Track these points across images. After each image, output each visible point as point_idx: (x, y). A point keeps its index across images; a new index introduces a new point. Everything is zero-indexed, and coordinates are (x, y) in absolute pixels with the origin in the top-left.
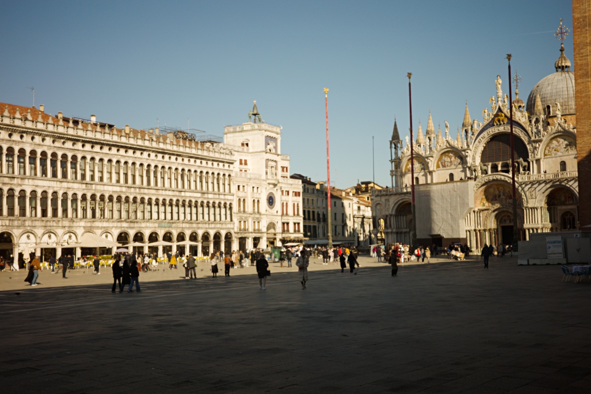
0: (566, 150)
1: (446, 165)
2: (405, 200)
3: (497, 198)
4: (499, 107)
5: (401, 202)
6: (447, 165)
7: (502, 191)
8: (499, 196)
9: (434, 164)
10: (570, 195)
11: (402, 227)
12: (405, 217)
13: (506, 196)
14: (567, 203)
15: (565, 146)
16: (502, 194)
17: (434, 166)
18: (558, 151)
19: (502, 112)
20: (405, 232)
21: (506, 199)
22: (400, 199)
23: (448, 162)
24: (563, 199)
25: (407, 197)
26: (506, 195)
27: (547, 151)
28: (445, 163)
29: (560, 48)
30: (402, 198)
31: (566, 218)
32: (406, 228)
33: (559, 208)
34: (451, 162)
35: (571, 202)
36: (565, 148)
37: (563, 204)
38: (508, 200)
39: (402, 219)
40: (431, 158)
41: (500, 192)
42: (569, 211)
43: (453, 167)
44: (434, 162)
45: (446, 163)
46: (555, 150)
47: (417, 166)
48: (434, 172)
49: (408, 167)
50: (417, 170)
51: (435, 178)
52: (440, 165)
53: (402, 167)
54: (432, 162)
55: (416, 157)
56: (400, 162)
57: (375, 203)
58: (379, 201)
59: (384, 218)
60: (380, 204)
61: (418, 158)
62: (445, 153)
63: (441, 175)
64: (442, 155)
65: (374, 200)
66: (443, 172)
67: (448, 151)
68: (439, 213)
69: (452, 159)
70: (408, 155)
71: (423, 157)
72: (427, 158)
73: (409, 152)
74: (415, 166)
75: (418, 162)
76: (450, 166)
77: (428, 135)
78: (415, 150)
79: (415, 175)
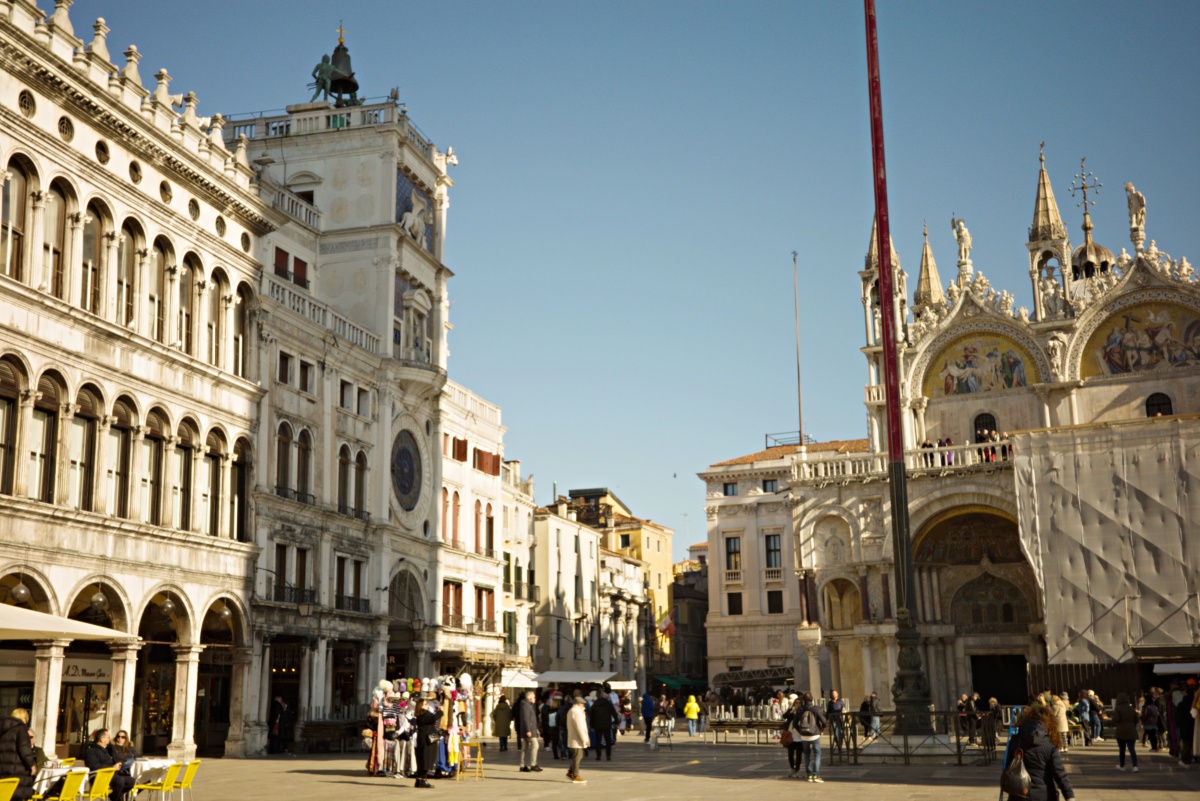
1: (1131, 363)
2: (957, 502)
5: (936, 508)
6: (1138, 364)
9: (1074, 357)
11: (929, 617)
12: (934, 575)
17: (1073, 365)
20: (941, 640)
22: (937, 494)
23: (1139, 350)
25: (971, 488)
28: (1123, 355)
30: (948, 491)
32: (943, 622)
34: (1155, 349)
39: (925, 582)
40: (1063, 336)
43: (1165, 366)
44: (1076, 350)
45: (1129, 354)
47: (986, 368)
48: (1074, 391)
49: (942, 376)
50: (985, 385)
51: (1078, 409)
52: (1104, 366)
53: (916, 375)
54: (1064, 348)
55: (982, 334)
56: (910, 356)
57: (811, 514)
58: (829, 507)
59: (854, 579)
60: (837, 518)
61: (988, 339)
62: (1121, 315)
63: (1106, 403)
64: (1108, 320)
65: (809, 503)
66: (1116, 390)
67: (1139, 305)
68: (1173, 548)
69: (1160, 339)
70: (945, 324)
71: (1019, 331)
72: (1046, 333)
73: (954, 314)
74: (978, 371)
75: (990, 355)
76: (1150, 366)
77: (1046, 246)
78: (981, 303)
79: (976, 405)
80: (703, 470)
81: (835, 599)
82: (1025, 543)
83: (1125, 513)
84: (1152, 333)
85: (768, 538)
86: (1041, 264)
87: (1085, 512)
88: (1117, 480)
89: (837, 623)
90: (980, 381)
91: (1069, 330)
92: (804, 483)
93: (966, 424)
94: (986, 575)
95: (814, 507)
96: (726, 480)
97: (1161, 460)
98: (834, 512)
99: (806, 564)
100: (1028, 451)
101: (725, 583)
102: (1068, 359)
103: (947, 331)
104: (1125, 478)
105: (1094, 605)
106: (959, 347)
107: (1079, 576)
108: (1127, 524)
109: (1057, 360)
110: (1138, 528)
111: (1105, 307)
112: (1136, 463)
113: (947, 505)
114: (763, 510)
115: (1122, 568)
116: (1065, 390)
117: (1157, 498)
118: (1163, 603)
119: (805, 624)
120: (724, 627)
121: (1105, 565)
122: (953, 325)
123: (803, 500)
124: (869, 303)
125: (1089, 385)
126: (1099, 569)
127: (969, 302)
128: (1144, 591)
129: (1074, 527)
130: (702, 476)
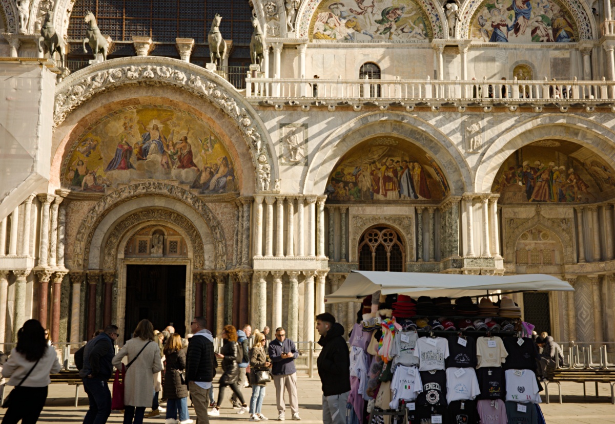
0: (382, 28)
3: (133, 160)
7: (155, 135)
8: (143, 153)
10: (391, 174)
13: (171, 156)
14: (380, 197)
15: (378, 17)
18: (356, 27)
21: (168, 166)
24: (366, 182)
27: (319, 25)
31: (373, 246)
33: (354, 210)
35: (392, 195)
36: (380, 22)
37: (368, 199)
41: (147, 138)
42: (390, 223)
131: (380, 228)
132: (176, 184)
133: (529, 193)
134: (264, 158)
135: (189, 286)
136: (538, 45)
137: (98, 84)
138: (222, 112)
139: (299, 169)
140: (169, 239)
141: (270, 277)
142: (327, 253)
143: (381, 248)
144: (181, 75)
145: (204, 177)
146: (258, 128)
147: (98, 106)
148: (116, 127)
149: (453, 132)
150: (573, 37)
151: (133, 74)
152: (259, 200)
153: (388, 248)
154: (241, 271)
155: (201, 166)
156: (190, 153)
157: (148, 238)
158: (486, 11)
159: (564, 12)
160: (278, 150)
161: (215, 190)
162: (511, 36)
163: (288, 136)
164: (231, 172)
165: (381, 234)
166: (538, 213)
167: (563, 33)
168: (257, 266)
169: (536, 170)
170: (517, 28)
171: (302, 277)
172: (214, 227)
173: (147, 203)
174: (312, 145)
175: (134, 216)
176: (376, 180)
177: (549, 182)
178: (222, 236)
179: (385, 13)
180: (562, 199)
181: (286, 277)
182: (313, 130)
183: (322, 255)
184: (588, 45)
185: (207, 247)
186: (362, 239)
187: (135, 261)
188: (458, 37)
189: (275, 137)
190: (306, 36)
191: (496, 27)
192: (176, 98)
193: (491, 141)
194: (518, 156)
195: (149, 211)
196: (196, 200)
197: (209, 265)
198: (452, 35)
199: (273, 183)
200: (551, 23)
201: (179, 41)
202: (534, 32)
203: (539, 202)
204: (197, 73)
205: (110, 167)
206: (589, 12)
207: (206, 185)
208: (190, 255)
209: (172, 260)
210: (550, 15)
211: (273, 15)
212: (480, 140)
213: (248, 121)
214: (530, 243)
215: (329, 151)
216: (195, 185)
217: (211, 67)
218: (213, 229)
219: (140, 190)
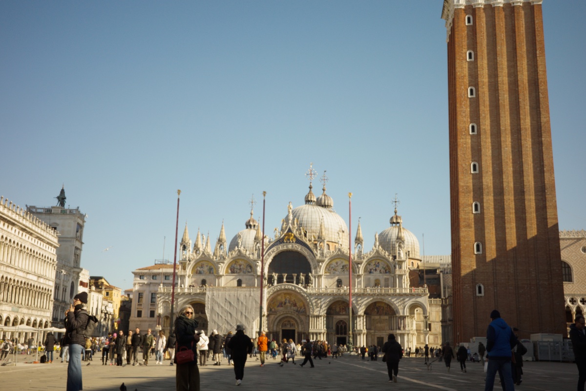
1: (235, 272)
2: (194, 300)
3: (283, 305)
4: (290, 227)
5: (190, 301)
6: (237, 272)
7: (288, 299)
8: (285, 303)
14: (341, 313)
15: (341, 267)
16: (287, 302)
17: (223, 271)
18: (336, 270)
19: (292, 233)
21: (291, 307)
22: (191, 298)
23: (237, 269)
24: (338, 310)
25: (197, 297)
26: (291, 303)
27: (327, 270)
28: (234, 269)
29: (309, 186)
30: (193, 298)
31: (340, 325)
33: (335, 317)
34: (240, 269)
35: (344, 313)
36: (342, 269)
37: (338, 314)
38: (292, 308)
40: (222, 264)
42: (343, 320)
43: (242, 273)
45: (235, 269)
46: (334, 270)
47: (206, 269)
48: (223, 277)
49: (196, 269)
50: (205, 273)
51: (223, 282)
52: (230, 271)
53: (190, 269)
54: (222, 267)
55: (206, 261)
56: (189, 264)
57: (162, 300)
58: (166, 299)
59: (170, 316)
60: (168, 302)
61: (207, 262)
62: (235, 261)
63: (229, 280)
64: (232, 262)
65: (162, 298)
66: (232, 277)
67: (238, 259)
68: (234, 314)
69: (241, 267)
70: (198, 258)
71: (213, 262)
72: (218, 263)
73: (200, 256)
74: (204, 269)
75: (207, 266)
76: (239, 273)
77: (221, 243)
78: (206, 254)
79: (202, 277)
80: (134, 271)
81: (166, 320)
82: (206, 311)
83: (226, 306)
84: (240, 265)
85: (152, 294)
86: (220, 247)
87: (219, 305)
88: (226, 299)
89: (165, 326)
90: (204, 272)
91: (223, 263)
92: (161, 293)
93: (200, 281)
94: (200, 316)
95: (163, 299)
96: (141, 275)
97: (234, 296)
98: (167, 300)
99: (159, 312)
100: (209, 291)
101: (137, 307)
102: (223, 269)
103: (198, 259)
104: (227, 299)
105: (218, 325)
106: (200, 263)
107: (216, 318)
108: (226, 308)
109: (220, 270)
110: (228, 309)
111: (232, 258)
112: (230, 296)
113: (192, 300)
114: (152, 285)
115: (224, 318)
116: (221, 276)
117: (232, 303)
118: (231, 325)
119: (158, 326)
120: (135, 321)
121: (221, 317)
122: (200, 258)
123: (160, 297)
124: (181, 250)
125: (226, 275)
126: (220, 317)
127: (203, 253)
128: (228, 322)
129: (217, 309)
130: (133, 273)
131: (341, 321)
132: (293, 311)
133: (378, 313)
134: (311, 306)
135: (296, 335)
136: (381, 274)
137: (275, 290)
138: (302, 296)
139: (319, 309)
140: (292, 323)
141: (313, 334)
142: (326, 328)
143: (341, 326)
144: (293, 288)
145: (299, 309)
146: (310, 300)
147: (275, 294)
148: (279, 298)
149: (354, 300)
150: (390, 272)
151: (283, 288)
152: (310, 316)
153: (343, 326)
154: (306, 332)
155: (298, 306)
156: (296, 303)
157: (287, 323)
158: (368, 266)
159: (388, 266)
160: (314, 304)
161: (302, 312)
162: (375, 272)
163: (317, 301)
164: (305, 308)
165: (341, 322)
166: (380, 318)
167: (387, 271)
168: (310, 331)
169: (380, 307)
170: (376, 270)
171: (320, 334)
172: (301, 321)
173: (286, 315)
174: (322, 303)
175: (283, 318)
176: (340, 309)
177: (383, 310)
178: (303, 323)
179: (343, 266)
180: (386, 314)
181: (316, 334)
182: (322, 300)
183: (325, 329)
184: (393, 275)
185: (300, 326)
186: (337, 324)
187: (284, 328)
188: (360, 273)
189: (314, 301)
190: (324, 273)
191: (371, 270)
192: (293, 292)
193: (363, 302)
194: (375, 303)
195: (287, 317)
196: (297, 315)
197: (300, 330)
198: (359, 272)
199: (313, 312)
200: (384, 269)
201: (293, 274)
202: (380, 271)
203: (380, 315)
204: (297, 287)
205: (278, 306)
206: (393, 266)
207: (299, 311)
208: (296, 327)
209: (292, 328)
210: (384, 267)
211: (315, 268)
212: (360, 302)
213: (308, 298)
214: (379, 325)
215: (326, 304)
216: (297, 311)
217: (300, 285)
218: (301, 322)
219: (285, 312)
